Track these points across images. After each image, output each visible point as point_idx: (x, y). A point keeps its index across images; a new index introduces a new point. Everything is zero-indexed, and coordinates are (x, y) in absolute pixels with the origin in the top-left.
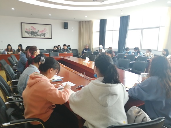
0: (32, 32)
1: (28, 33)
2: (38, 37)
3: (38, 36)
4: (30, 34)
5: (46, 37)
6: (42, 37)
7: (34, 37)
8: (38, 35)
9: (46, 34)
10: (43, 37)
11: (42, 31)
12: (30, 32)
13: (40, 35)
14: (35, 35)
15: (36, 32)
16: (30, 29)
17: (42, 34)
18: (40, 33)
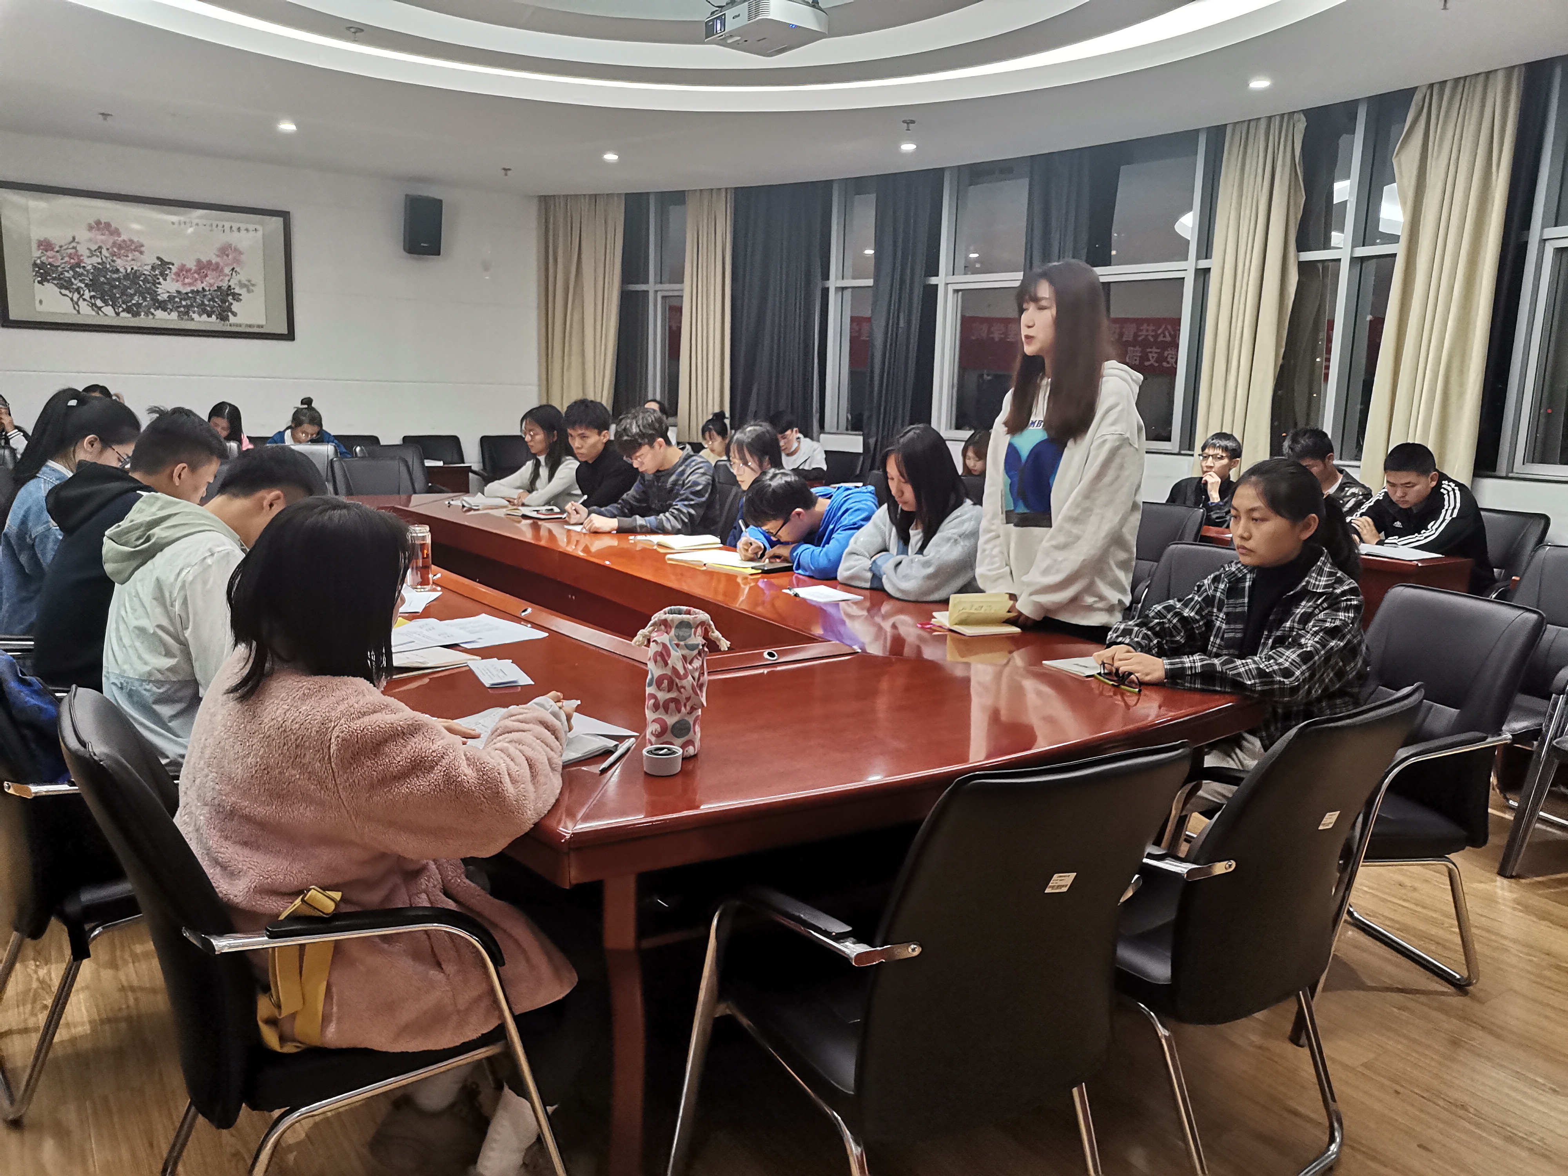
0: (99, 270)
1: (65, 285)
2: (162, 318)
3: (159, 314)
4: (87, 295)
5: (237, 321)
6: (200, 321)
7: (126, 319)
8: (162, 306)
9: (237, 297)
10: (212, 322)
11: (203, 268)
12: (78, 270)
13: (177, 299)
14: (134, 302)
15: (145, 272)
16: (78, 243)
17: (204, 296)
18: (177, 281)
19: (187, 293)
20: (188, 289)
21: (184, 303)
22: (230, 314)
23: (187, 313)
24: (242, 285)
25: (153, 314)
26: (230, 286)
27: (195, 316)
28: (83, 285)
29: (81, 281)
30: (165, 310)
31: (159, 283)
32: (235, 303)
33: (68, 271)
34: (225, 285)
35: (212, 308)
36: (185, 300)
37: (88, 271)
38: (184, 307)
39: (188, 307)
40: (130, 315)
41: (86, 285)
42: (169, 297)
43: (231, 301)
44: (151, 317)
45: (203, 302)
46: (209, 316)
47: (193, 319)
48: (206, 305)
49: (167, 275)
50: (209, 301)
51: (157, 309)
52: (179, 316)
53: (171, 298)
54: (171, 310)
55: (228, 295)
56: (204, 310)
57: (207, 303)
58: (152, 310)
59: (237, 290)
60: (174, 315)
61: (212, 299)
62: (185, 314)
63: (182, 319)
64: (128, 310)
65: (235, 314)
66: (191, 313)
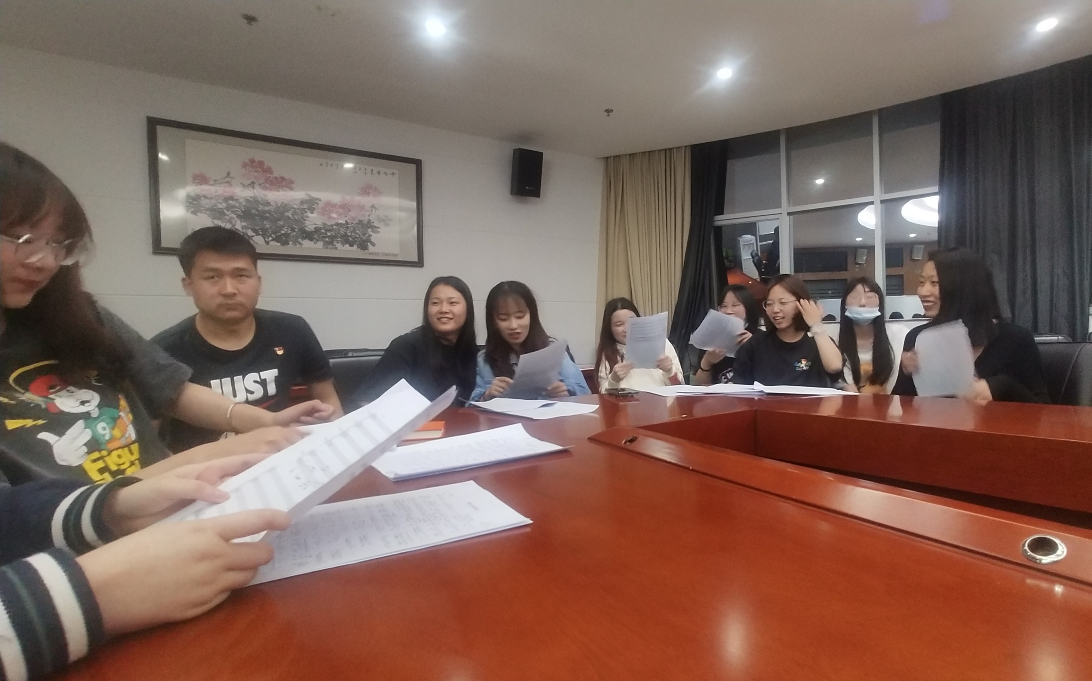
0: (253, 203)
1: (217, 215)
2: (308, 247)
3: (307, 243)
5: (375, 251)
6: (344, 251)
8: (309, 236)
9: (375, 230)
10: (353, 252)
11: (347, 204)
12: (231, 202)
13: (323, 231)
14: (283, 232)
15: (295, 206)
16: (232, 178)
17: (348, 228)
18: (324, 215)
19: (332, 225)
20: (333, 223)
21: (329, 234)
22: (369, 244)
23: (331, 243)
24: (380, 219)
25: (300, 243)
26: (370, 220)
27: (339, 246)
28: (235, 216)
29: (232, 212)
30: (311, 239)
31: (307, 217)
32: (373, 235)
33: (221, 203)
34: (365, 219)
35: (354, 239)
36: (329, 231)
37: (240, 203)
38: (329, 237)
39: (333, 238)
40: (279, 244)
41: (239, 217)
42: (315, 228)
43: (371, 233)
44: (298, 246)
45: (346, 233)
46: (351, 245)
47: (336, 248)
48: (349, 236)
49: (314, 209)
50: (351, 232)
51: (304, 238)
52: (324, 245)
53: (317, 230)
54: (317, 240)
55: (369, 228)
56: (346, 240)
57: (349, 234)
58: (300, 240)
59: (376, 224)
60: (320, 244)
61: (354, 231)
62: (330, 242)
63: (327, 248)
64: (277, 239)
65: (373, 245)
66: (335, 243)
